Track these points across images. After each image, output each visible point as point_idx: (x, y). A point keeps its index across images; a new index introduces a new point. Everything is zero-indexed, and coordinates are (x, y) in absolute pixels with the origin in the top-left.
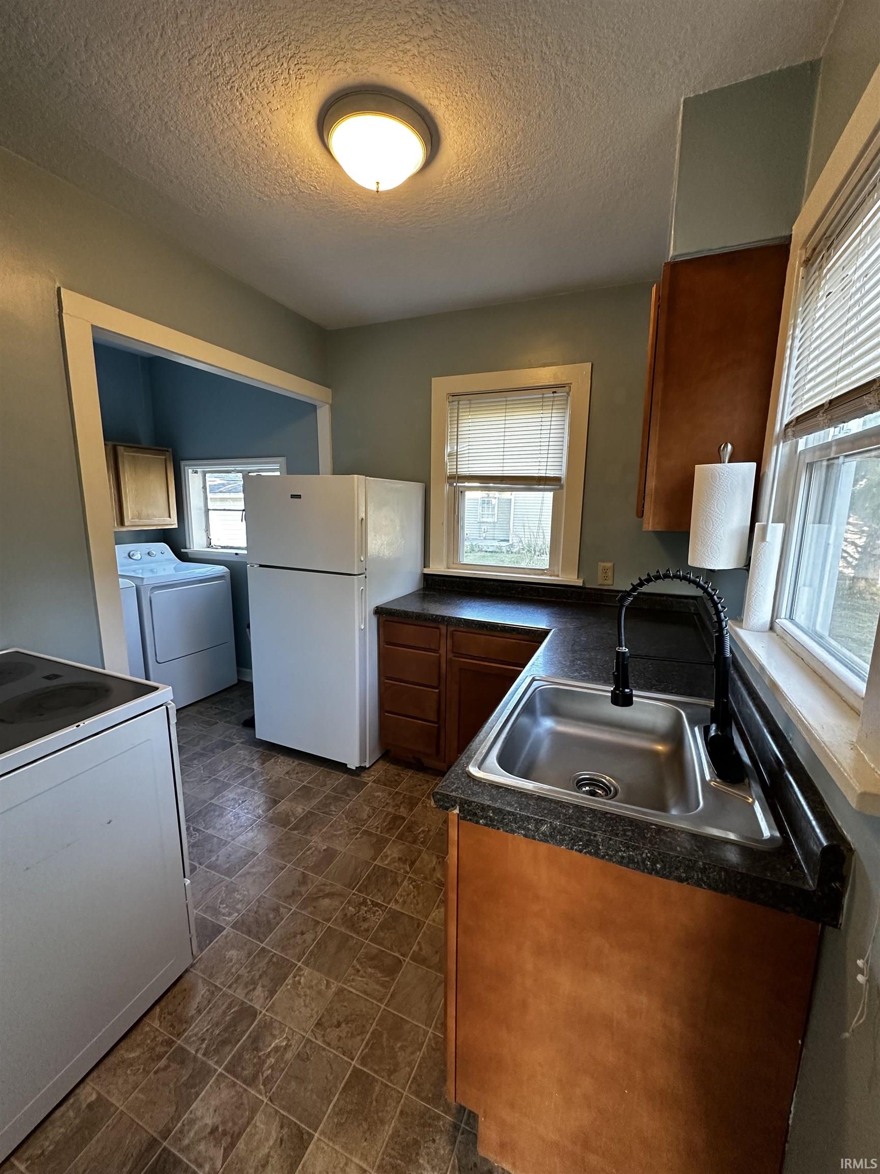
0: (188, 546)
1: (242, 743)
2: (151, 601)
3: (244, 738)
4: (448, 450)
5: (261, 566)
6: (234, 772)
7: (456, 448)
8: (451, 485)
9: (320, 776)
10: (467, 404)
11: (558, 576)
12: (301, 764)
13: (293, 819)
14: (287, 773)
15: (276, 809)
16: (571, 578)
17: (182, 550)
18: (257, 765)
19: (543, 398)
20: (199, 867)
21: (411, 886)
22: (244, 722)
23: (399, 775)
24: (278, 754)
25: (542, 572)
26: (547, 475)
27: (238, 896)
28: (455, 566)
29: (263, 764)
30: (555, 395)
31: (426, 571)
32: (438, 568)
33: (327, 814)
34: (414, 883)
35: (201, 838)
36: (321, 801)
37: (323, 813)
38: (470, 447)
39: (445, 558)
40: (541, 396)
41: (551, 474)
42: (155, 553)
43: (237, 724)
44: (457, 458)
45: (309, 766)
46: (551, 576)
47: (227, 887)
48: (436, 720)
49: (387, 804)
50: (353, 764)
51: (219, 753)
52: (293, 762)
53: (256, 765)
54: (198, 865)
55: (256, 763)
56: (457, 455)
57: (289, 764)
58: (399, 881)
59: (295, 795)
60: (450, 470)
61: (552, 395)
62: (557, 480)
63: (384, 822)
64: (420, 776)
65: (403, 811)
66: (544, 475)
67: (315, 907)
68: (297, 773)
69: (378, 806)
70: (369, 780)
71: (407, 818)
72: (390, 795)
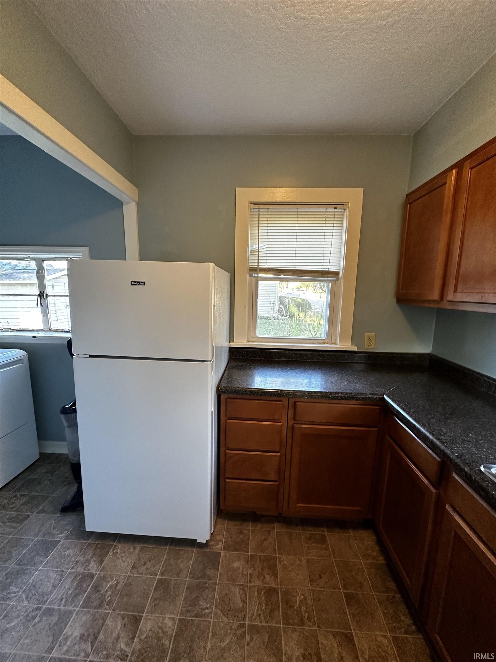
1: (67, 538)
4: (251, 247)
7: (257, 246)
9: (169, 559)
10: (266, 212)
12: (144, 548)
13: (168, 643)
14: (133, 567)
15: (141, 634)
16: (347, 346)
19: (326, 212)
24: (114, 542)
25: (324, 342)
28: (253, 340)
29: (101, 562)
30: (336, 210)
32: (241, 342)
33: (201, 617)
36: (186, 597)
37: (196, 616)
38: (268, 246)
39: (246, 334)
40: (324, 210)
41: (332, 269)
43: (53, 512)
44: (258, 254)
45: (154, 551)
48: (277, 479)
50: (203, 537)
51: (42, 562)
52: (135, 548)
53: (93, 568)
55: (92, 564)
57: (131, 553)
59: (155, 600)
60: (252, 263)
66: (327, 270)
68: (145, 564)
69: (244, 582)
70: (220, 549)
71: (278, 588)
72: (247, 563)
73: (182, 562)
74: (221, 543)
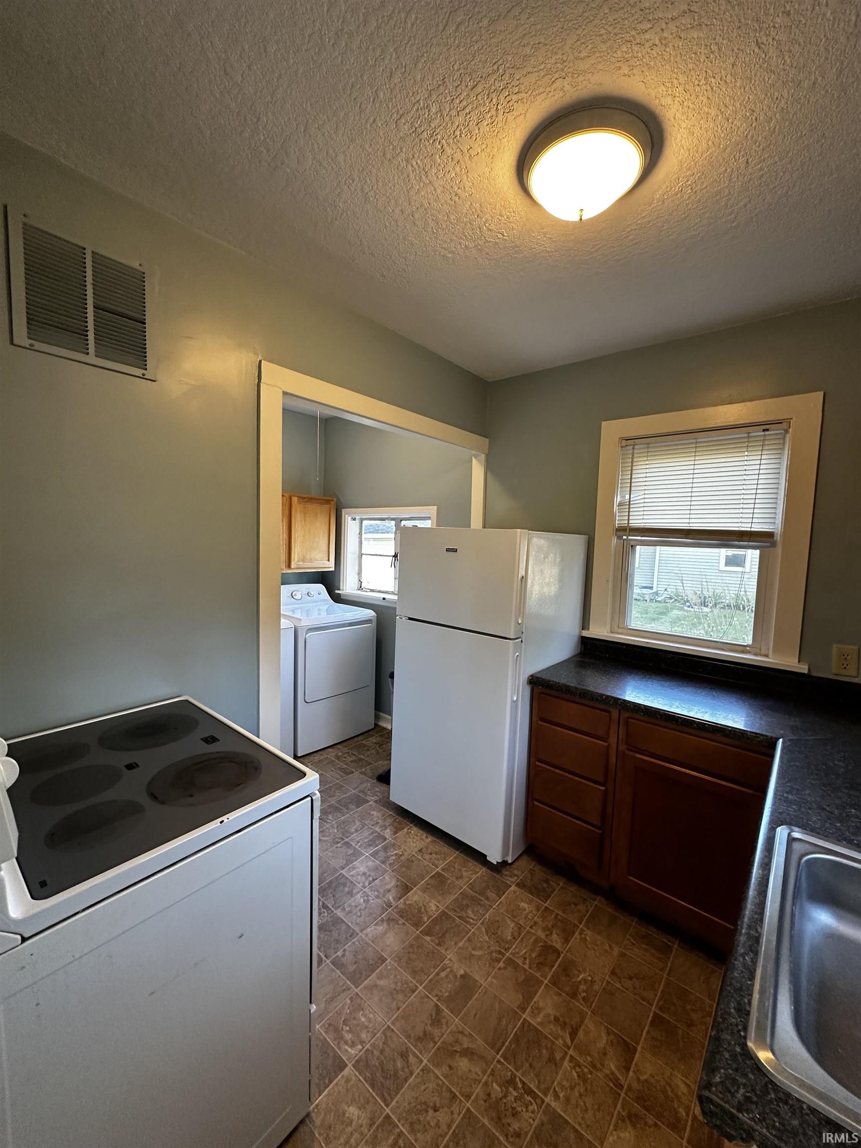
0: (341, 588)
1: (376, 801)
2: (305, 642)
3: (378, 796)
4: (618, 499)
5: (410, 619)
6: (366, 838)
7: (627, 497)
8: (620, 538)
9: (455, 863)
10: (644, 448)
11: (767, 656)
12: (435, 841)
13: (426, 919)
14: (420, 851)
15: (407, 899)
16: (789, 662)
17: (337, 591)
18: (389, 835)
19: (749, 437)
20: (325, 961)
21: (573, 1071)
22: (378, 776)
23: (547, 881)
24: (411, 824)
25: (743, 649)
26: (752, 529)
27: (363, 1019)
28: (620, 631)
29: (395, 833)
30: (767, 433)
31: (585, 634)
32: (599, 631)
33: (463, 921)
34: (578, 1069)
35: (329, 920)
36: (457, 899)
37: (459, 917)
38: (646, 496)
39: (609, 621)
40: (746, 435)
41: (756, 528)
42: (313, 593)
43: (371, 778)
44: (629, 508)
45: (445, 849)
46: (756, 655)
47: (351, 999)
48: (599, 824)
49: (535, 923)
50: (494, 857)
51: (353, 810)
52: (427, 837)
53: (388, 833)
54: (324, 958)
55: (388, 830)
56: (629, 504)
57: (422, 839)
58: (558, 1058)
59: (428, 884)
60: (620, 520)
61: (763, 433)
62: (768, 535)
63: (532, 950)
64: (573, 888)
65: (556, 941)
66: (749, 529)
67: (450, 1068)
68: (431, 854)
69: (524, 924)
70: (512, 882)
71: (562, 952)
72: (538, 910)
73: (466, 871)
74: (516, 878)
